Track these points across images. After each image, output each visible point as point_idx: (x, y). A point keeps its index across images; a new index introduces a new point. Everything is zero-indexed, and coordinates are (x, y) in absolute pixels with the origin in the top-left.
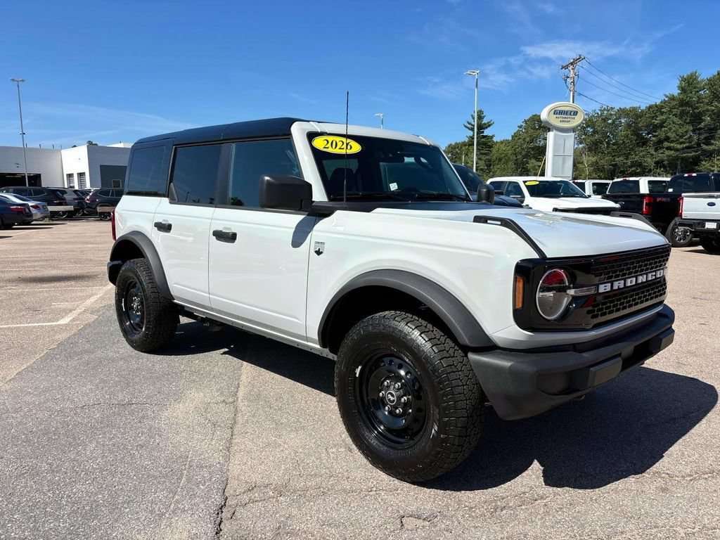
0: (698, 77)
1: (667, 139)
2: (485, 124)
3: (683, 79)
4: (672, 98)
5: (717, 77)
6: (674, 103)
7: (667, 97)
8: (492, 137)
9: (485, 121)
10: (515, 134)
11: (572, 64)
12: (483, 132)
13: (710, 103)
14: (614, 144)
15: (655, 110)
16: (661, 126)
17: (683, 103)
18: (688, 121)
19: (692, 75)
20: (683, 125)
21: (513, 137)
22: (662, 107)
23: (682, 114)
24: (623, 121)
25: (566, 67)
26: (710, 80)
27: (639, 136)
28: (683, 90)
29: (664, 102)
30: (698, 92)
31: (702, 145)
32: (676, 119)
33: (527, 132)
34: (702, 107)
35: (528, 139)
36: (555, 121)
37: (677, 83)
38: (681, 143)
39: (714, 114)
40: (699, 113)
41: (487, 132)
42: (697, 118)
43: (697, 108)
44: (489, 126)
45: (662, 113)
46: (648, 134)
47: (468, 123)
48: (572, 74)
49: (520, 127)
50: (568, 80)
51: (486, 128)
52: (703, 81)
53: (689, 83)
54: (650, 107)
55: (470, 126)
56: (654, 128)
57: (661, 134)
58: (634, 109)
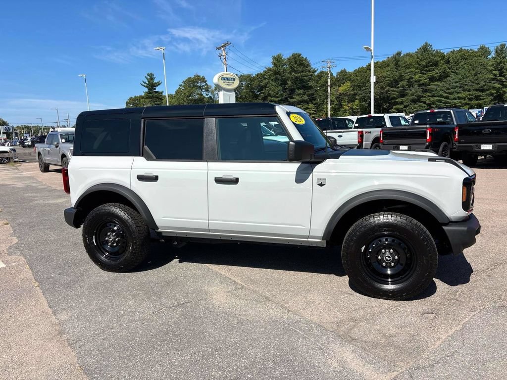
0: (281, 58)
1: (269, 95)
2: (156, 83)
3: (274, 58)
4: (269, 70)
5: (292, 57)
6: (271, 72)
7: (266, 68)
8: (162, 93)
9: (156, 81)
10: (177, 90)
11: (223, 46)
12: (155, 89)
13: (290, 73)
14: (240, 98)
15: (261, 76)
16: (265, 87)
17: (276, 73)
18: (279, 84)
19: (279, 55)
20: (277, 86)
21: (176, 92)
22: (265, 75)
23: (276, 79)
24: (243, 83)
25: (219, 49)
26: (288, 59)
27: (253, 92)
28: (275, 65)
29: (265, 72)
30: (283, 66)
31: (288, 98)
32: (272, 82)
33: (185, 89)
34: (287, 75)
35: (187, 94)
36: (223, 84)
37: (272, 60)
38: (277, 97)
39: (293, 80)
40: (285, 79)
41: (158, 89)
42: (284, 82)
43: (283, 76)
44: (159, 84)
45: (265, 79)
46: (258, 92)
47: (144, 82)
48: (223, 53)
49: (181, 85)
50: (222, 57)
51: (157, 86)
52: (285, 59)
53: (278, 60)
54: (258, 75)
55: (145, 84)
56: (261, 88)
57: (266, 91)
58: (249, 76)
